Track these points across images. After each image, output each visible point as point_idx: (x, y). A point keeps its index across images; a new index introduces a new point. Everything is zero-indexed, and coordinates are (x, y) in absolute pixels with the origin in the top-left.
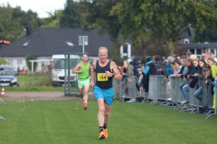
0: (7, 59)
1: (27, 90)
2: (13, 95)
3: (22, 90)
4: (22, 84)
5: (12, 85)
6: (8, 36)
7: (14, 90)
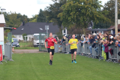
0: (15, 36)
1: (23, 49)
2: (17, 51)
3: (21, 49)
4: (21, 46)
5: (17, 46)
6: (15, 26)
7: (18, 49)
